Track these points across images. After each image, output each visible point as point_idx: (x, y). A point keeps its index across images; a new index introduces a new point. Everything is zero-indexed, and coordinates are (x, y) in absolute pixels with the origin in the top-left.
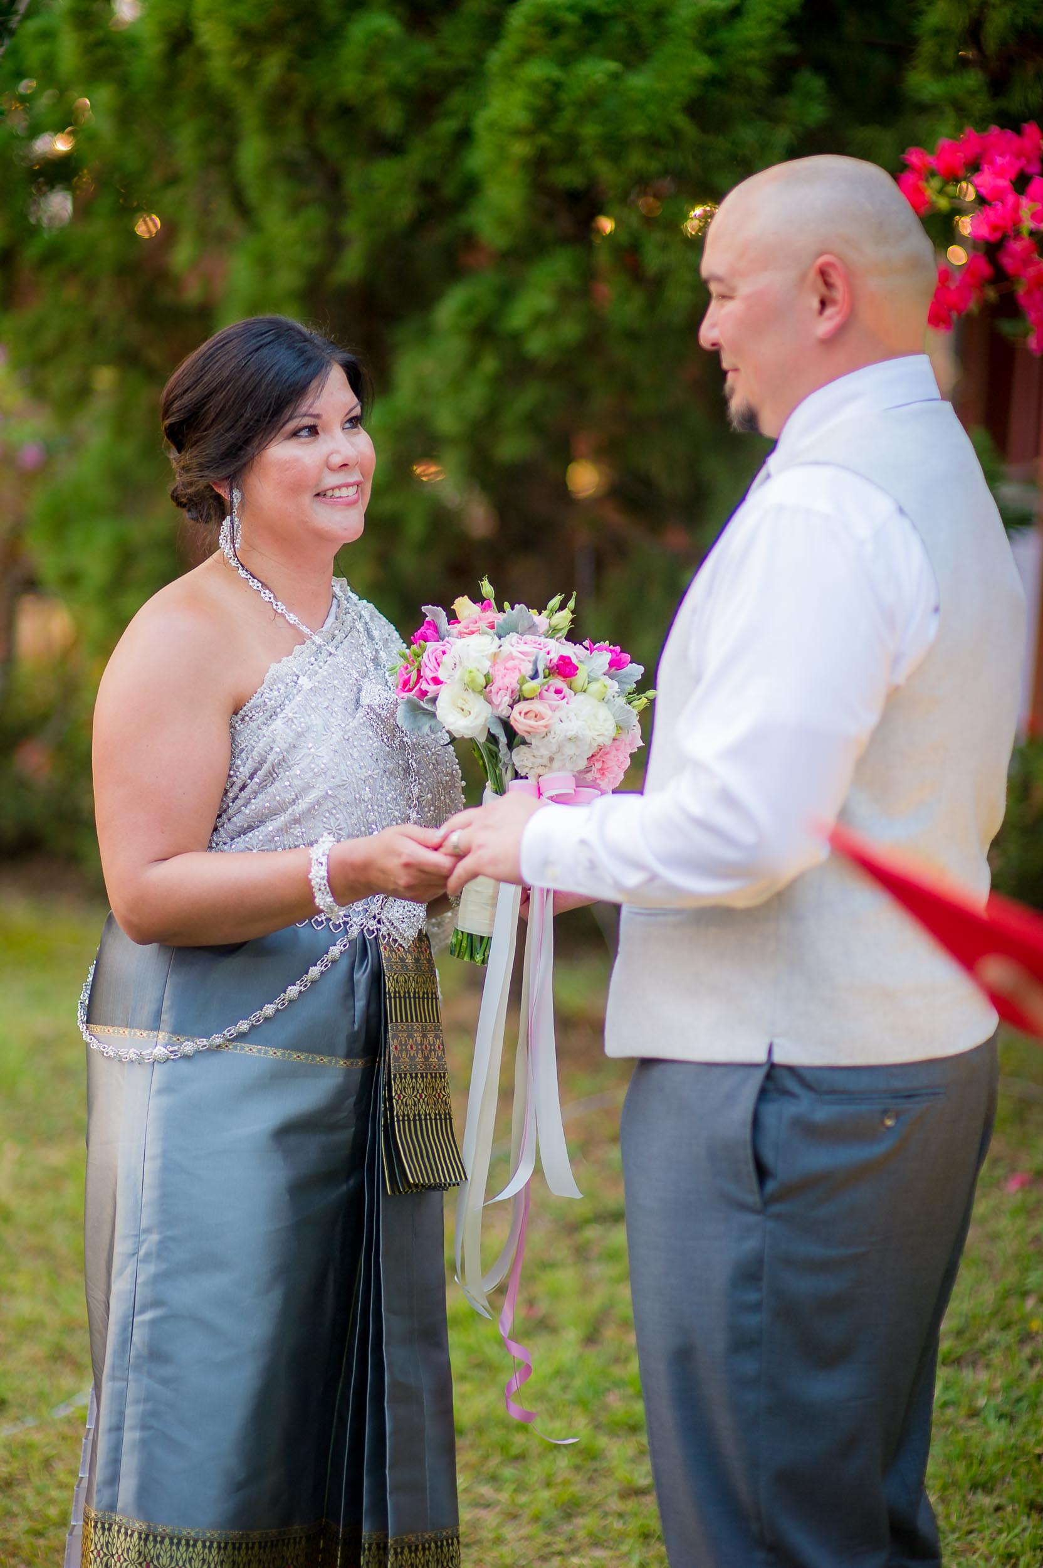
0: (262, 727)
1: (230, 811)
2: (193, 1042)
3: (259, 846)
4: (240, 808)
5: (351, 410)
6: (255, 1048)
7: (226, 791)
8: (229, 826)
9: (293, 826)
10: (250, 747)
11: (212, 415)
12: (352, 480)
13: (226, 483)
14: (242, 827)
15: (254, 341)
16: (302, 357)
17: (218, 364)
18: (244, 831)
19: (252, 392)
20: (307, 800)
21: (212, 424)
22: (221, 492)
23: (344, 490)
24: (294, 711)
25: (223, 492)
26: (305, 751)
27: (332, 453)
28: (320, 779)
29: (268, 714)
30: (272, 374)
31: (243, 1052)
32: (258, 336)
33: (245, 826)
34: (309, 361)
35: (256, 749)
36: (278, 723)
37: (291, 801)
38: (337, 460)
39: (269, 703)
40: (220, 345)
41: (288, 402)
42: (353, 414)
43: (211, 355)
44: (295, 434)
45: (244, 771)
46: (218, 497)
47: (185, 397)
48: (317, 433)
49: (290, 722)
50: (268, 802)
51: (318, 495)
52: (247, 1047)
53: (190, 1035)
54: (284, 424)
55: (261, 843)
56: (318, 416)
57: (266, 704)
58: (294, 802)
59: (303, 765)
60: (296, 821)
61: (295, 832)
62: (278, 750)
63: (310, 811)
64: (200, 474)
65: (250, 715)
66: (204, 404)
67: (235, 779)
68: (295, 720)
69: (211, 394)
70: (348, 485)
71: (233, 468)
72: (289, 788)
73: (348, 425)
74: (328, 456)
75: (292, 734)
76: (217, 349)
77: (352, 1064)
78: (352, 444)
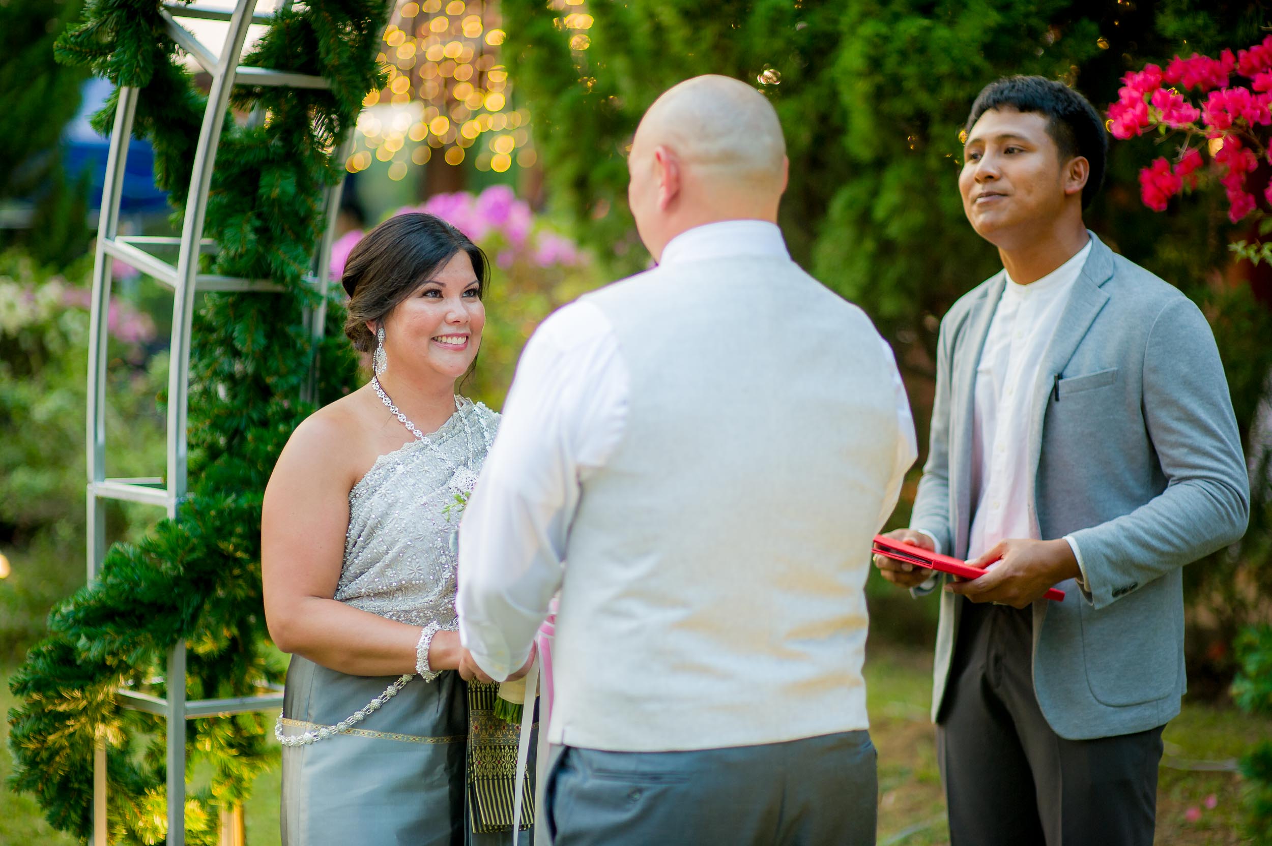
0: (366, 501)
1: (348, 563)
2: (326, 728)
3: (366, 585)
4: (353, 560)
5: (469, 285)
6: (366, 732)
7: (346, 548)
8: (347, 574)
9: (386, 570)
10: (357, 515)
11: (371, 275)
12: (462, 332)
13: (374, 323)
14: (355, 573)
15: (409, 227)
16: (438, 242)
17: (381, 240)
18: (357, 577)
19: (400, 261)
20: (394, 550)
21: (370, 281)
22: (371, 329)
23: (455, 339)
24: (387, 489)
25: (372, 329)
26: (393, 516)
27: (450, 312)
28: (402, 535)
29: (370, 491)
30: (414, 251)
31: (358, 736)
32: (412, 224)
33: (358, 572)
34: (442, 245)
35: (360, 517)
36: (376, 497)
37: (385, 552)
38: (451, 317)
39: (370, 483)
40: (387, 227)
41: (423, 271)
42: (471, 287)
43: (378, 233)
44: (425, 294)
45: (354, 533)
46: (370, 333)
47: (357, 260)
48: (441, 297)
49: (383, 496)
50: (370, 553)
51: (433, 339)
52: (361, 731)
53: (327, 724)
54: (417, 286)
55: (367, 583)
56: (442, 284)
57: (368, 484)
58: (387, 553)
59: (390, 526)
60: (388, 566)
61: (389, 574)
62: (373, 516)
63: (395, 560)
64: (359, 315)
65: (359, 493)
66: (368, 266)
67: (349, 539)
68: (387, 495)
69: (373, 260)
70: (458, 336)
71: (379, 313)
72: (382, 542)
73: (465, 295)
74: (446, 314)
75: (384, 505)
76: (384, 230)
77: (437, 741)
78: (467, 309)
